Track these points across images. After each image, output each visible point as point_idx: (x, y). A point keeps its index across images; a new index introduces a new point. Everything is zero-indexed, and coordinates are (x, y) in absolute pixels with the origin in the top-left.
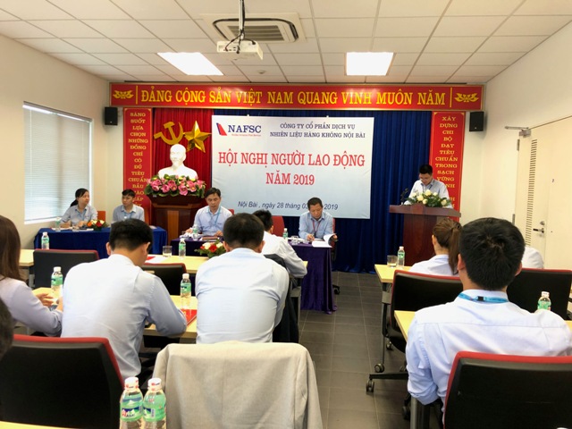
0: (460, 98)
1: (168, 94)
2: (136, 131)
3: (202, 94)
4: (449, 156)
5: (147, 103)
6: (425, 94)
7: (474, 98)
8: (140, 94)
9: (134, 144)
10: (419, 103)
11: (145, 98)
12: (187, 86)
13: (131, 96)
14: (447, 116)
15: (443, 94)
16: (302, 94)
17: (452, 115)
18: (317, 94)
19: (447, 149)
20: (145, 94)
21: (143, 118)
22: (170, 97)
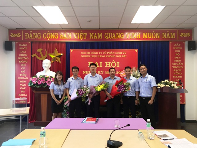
0: (182, 35)
1: (39, 35)
2: (22, 53)
3: (56, 35)
4: (178, 62)
5: (28, 39)
6: (166, 33)
7: (188, 35)
8: (24, 35)
9: (21, 60)
10: (163, 38)
11: (27, 37)
12: (49, 31)
13: (20, 36)
14: (176, 43)
15: (174, 33)
16: (106, 34)
17: (179, 43)
18: (114, 34)
19: (177, 59)
20: (27, 35)
21: (26, 47)
22: (40, 36)
